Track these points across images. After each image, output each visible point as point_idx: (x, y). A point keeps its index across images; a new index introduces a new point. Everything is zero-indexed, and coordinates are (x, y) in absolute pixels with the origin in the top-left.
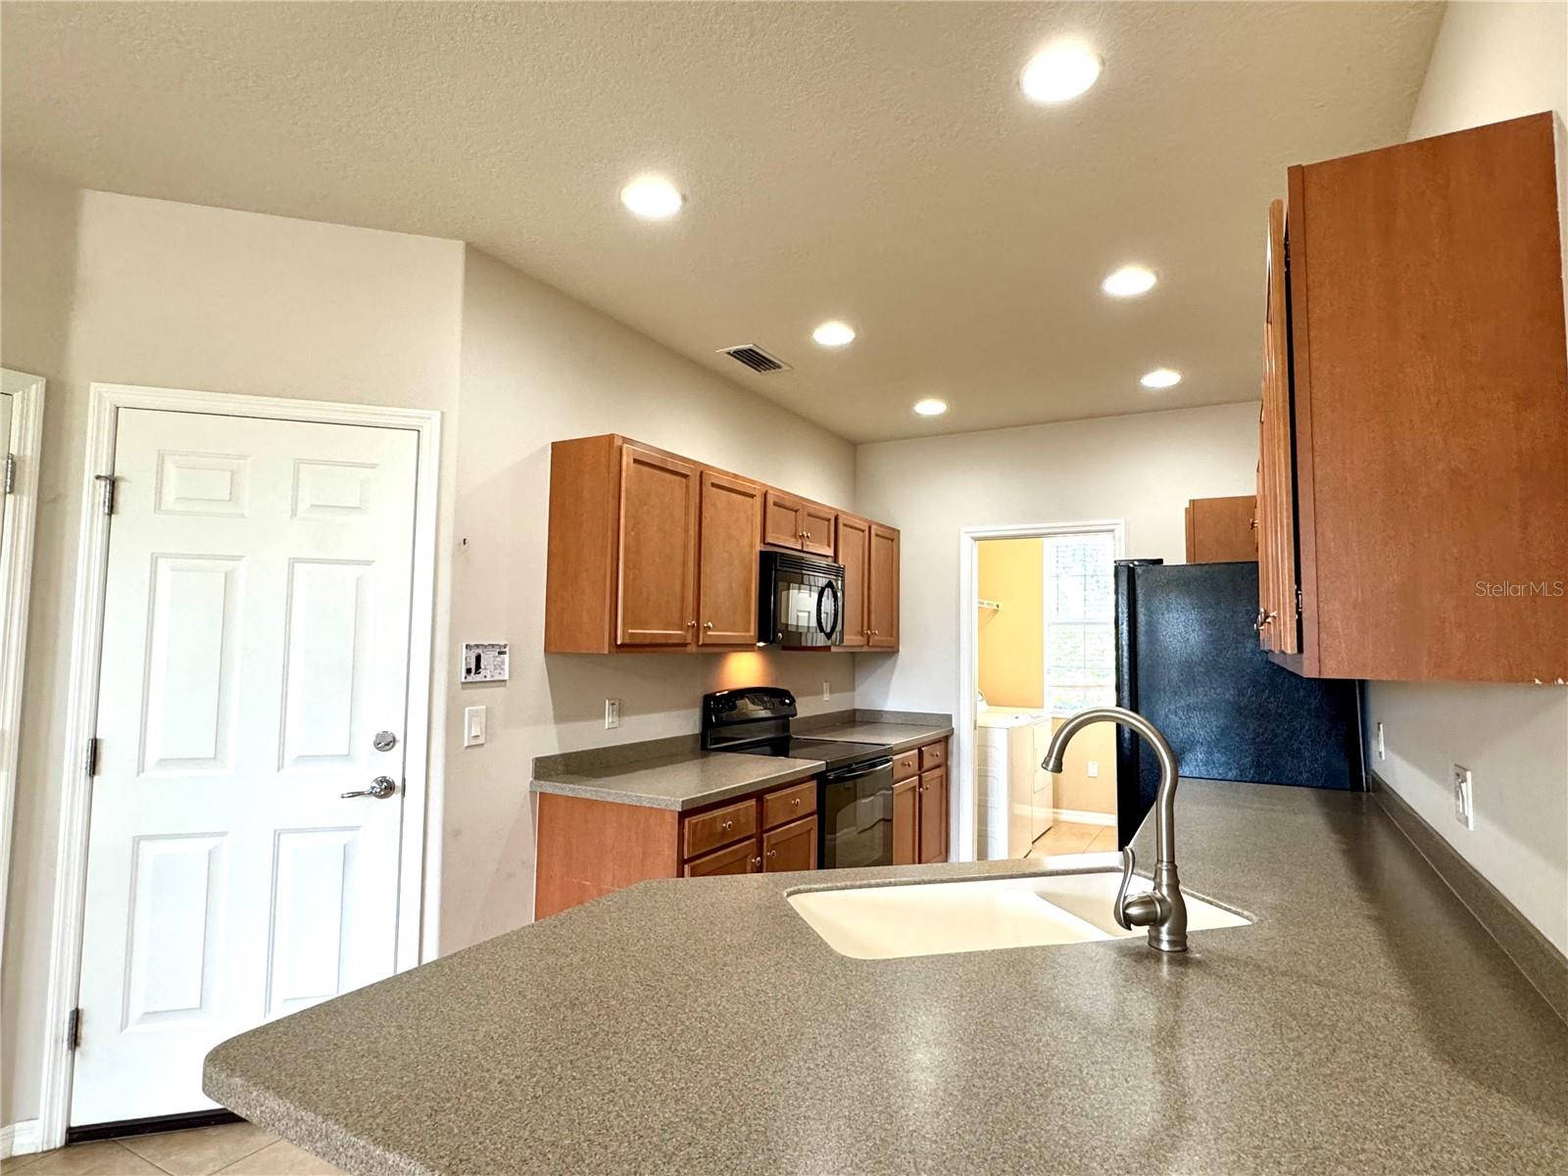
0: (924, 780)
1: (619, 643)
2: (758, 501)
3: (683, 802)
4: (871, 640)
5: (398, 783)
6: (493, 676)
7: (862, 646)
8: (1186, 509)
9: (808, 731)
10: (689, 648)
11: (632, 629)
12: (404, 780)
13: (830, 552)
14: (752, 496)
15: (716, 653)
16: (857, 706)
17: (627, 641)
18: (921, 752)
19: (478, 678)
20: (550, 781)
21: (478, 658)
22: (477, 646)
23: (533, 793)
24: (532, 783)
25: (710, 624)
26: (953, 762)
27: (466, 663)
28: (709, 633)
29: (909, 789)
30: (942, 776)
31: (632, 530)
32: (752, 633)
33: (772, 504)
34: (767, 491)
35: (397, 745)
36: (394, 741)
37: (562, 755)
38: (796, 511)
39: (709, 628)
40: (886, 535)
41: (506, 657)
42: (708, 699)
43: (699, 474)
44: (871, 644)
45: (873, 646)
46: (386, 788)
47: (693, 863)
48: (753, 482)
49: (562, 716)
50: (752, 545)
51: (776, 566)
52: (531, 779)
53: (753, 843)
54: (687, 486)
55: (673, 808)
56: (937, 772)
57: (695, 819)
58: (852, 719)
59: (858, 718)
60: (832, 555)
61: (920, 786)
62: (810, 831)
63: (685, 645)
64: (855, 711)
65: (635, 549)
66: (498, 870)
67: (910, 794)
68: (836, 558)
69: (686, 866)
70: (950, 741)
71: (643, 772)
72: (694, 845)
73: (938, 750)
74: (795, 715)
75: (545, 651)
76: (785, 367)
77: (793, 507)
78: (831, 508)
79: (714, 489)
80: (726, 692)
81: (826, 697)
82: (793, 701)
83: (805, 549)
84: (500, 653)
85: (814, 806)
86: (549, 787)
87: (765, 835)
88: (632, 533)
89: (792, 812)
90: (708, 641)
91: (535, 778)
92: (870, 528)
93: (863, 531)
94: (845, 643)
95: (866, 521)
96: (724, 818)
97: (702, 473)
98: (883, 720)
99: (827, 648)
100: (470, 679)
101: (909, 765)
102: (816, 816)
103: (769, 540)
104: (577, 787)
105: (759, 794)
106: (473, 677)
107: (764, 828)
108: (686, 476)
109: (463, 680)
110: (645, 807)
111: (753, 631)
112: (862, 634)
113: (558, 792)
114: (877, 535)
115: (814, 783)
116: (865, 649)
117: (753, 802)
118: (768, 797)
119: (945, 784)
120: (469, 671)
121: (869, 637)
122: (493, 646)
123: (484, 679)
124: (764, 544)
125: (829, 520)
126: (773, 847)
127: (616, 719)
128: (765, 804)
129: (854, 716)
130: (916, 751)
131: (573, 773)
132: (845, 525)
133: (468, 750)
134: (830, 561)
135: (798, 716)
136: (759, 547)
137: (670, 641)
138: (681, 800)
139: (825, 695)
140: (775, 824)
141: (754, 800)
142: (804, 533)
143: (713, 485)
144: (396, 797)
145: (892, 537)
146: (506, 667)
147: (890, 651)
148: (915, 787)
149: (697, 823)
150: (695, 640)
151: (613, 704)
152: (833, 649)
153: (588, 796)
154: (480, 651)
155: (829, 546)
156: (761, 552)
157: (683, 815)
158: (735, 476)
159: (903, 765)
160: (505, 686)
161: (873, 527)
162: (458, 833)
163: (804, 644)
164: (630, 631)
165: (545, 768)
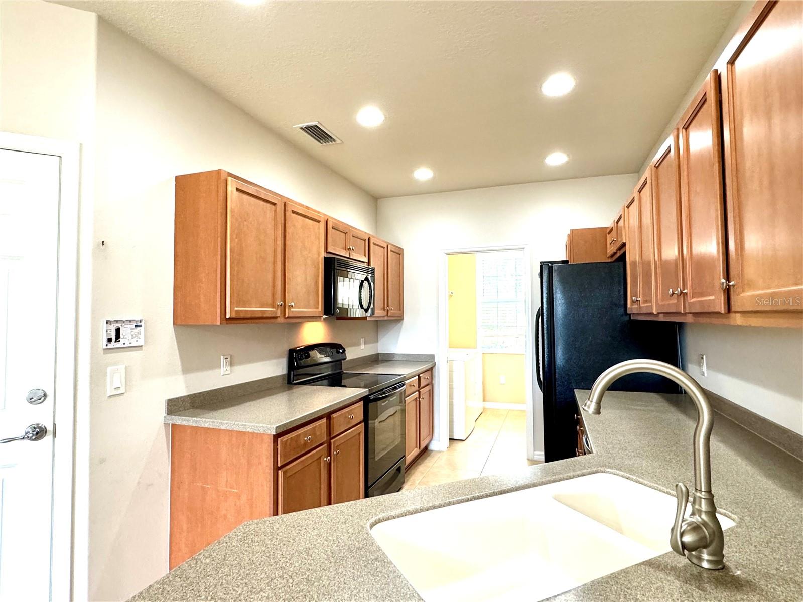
0: (421, 393)
1: (228, 317)
2: (322, 225)
3: (277, 427)
4: (389, 312)
5: (50, 428)
6: (130, 343)
7: (384, 316)
8: (568, 235)
9: (352, 368)
10: (279, 319)
11: (237, 307)
12: (55, 425)
13: (366, 260)
14: (319, 222)
15: (295, 322)
16: (380, 352)
17: (234, 315)
18: (419, 378)
19: (118, 345)
20: (179, 416)
21: (118, 331)
22: (117, 321)
23: (166, 425)
24: (165, 417)
25: (293, 304)
26: (435, 382)
27: (107, 334)
28: (292, 309)
29: (413, 400)
30: (430, 390)
31: (236, 238)
32: (320, 309)
33: (330, 227)
34: (328, 219)
35: (48, 398)
36: (45, 395)
37: (188, 396)
38: (346, 233)
39: (292, 306)
40: (397, 251)
41: (142, 329)
42: (291, 352)
43: (283, 204)
44: (389, 315)
45: (390, 316)
46: (39, 433)
47: (284, 469)
48: (319, 212)
49: (187, 369)
50: (319, 254)
51: (334, 267)
52: (165, 415)
53: (325, 447)
54: (275, 211)
55: (269, 432)
56: (427, 388)
57: (285, 438)
58: (377, 359)
59: (380, 358)
60: (367, 261)
61: (419, 398)
62: (359, 434)
63: (276, 318)
64: (378, 354)
65: (239, 254)
66: (139, 483)
67: (414, 402)
68: (369, 264)
69: (280, 471)
70: (434, 370)
71: (248, 404)
72: (285, 455)
73: (427, 375)
74: (346, 359)
75: (174, 323)
76: (338, 141)
77: (344, 230)
78: (366, 233)
79: (295, 215)
80: (303, 347)
81: (363, 347)
82: (344, 350)
83: (351, 257)
84: (136, 326)
85: (362, 418)
86: (178, 420)
87: (332, 441)
88: (237, 240)
89: (349, 423)
90: (290, 315)
91: (168, 414)
92: (387, 246)
93: (384, 248)
94: (376, 315)
95: (386, 242)
96: (305, 434)
97: (285, 203)
98: (395, 359)
99: (365, 318)
100: (111, 346)
101: (414, 386)
102: (363, 423)
103: (329, 250)
104: (199, 419)
105: (328, 415)
106: (113, 344)
107: (332, 437)
108: (274, 204)
109: (105, 347)
110: (248, 432)
111: (320, 308)
112: (384, 309)
113: (184, 423)
114: (391, 251)
115: (362, 403)
116: (386, 318)
117: (324, 420)
118: (334, 415)
119: (431, 394)
120: (110, 340)
121: (388, 311)
122: (130, 321)
123: (123, 346)
124: (327, 253)
125: (365, 240)
126: (337, 448)
127: (229, 368)
128: (332, 421)
129: (378, 357)
130: (417, 377)
131: (197, 408)
132: (374, 244)
133: (112, 399)
134: (365, 265)
135: (347, 359)
136: (323, 255)
137: (265, 315)
138: (275, 426)
139: (362, 346)
140: (338, 433)
141: (325, 419)
142: (351, 247)
143: (293, 212)
144: (48, 438)
145: (399, 253)
146: (142, 336)
147: (399, 319)
148: (416, 398)
149: (287, 440)
150: (282, 314)
151: (226, 359)
152: (368, 319)
153: (207, 425)
154: (119, 325)
155: (365, 256)
156: (325, 257)
157: (276, 437)
158: (308, 208)
159: (410, 385)
160: (142, 350)
161: (389, 246)
162: (103, 461)
163: (349, 316)
164: (236, 308)
165: (175, 406)
